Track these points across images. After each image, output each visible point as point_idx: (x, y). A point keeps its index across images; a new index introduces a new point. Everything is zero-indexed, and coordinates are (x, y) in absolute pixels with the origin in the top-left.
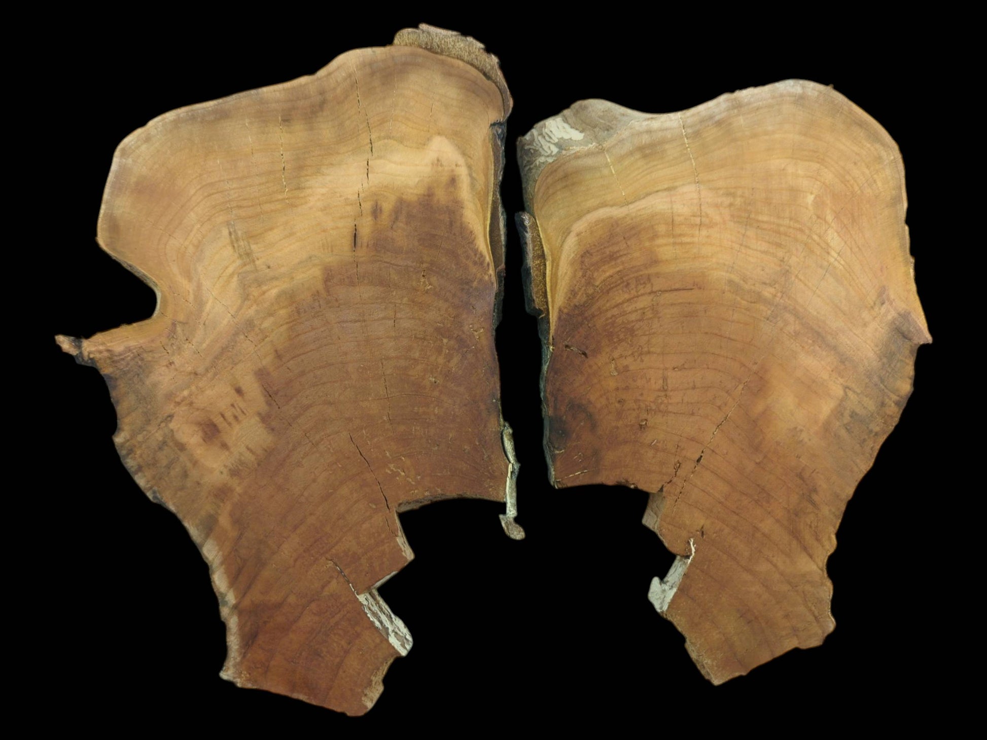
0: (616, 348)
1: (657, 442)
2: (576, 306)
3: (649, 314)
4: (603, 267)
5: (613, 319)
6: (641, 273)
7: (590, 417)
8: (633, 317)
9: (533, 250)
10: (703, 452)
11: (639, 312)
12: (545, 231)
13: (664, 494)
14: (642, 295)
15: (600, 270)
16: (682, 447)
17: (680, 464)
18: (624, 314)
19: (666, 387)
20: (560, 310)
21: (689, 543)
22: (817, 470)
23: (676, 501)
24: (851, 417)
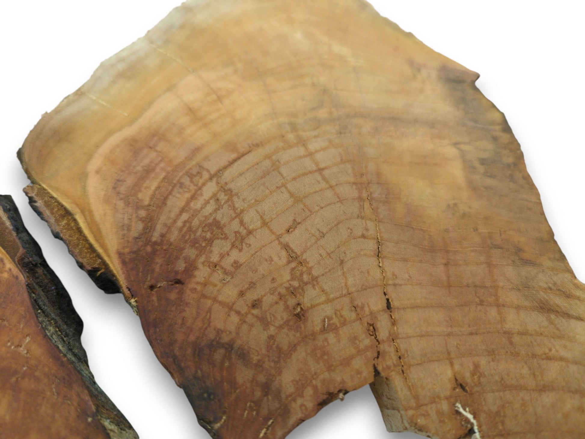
0: (211, 252)
1: (329, 320)
2: (137, 238)
3: (223, 197)
4: (145, 185)
5: (188, 225)
6: (188, 167)
7: (229, 347)
8: (209, 209)
9: (52, 213)
10: (385, 294)
11: (211, 201)
12: (57, 189)
13: (383, 374)
14: (204, 184)
15: (143, 189)
16: (360, 304)
17: (372, 325)
18: (196, 212)
19: (293, 255)
20: (120, 254)
21: (458, 413)
22: (502, 230)
23: (403, 371)
24: (482, 164)
